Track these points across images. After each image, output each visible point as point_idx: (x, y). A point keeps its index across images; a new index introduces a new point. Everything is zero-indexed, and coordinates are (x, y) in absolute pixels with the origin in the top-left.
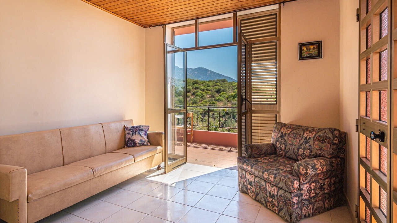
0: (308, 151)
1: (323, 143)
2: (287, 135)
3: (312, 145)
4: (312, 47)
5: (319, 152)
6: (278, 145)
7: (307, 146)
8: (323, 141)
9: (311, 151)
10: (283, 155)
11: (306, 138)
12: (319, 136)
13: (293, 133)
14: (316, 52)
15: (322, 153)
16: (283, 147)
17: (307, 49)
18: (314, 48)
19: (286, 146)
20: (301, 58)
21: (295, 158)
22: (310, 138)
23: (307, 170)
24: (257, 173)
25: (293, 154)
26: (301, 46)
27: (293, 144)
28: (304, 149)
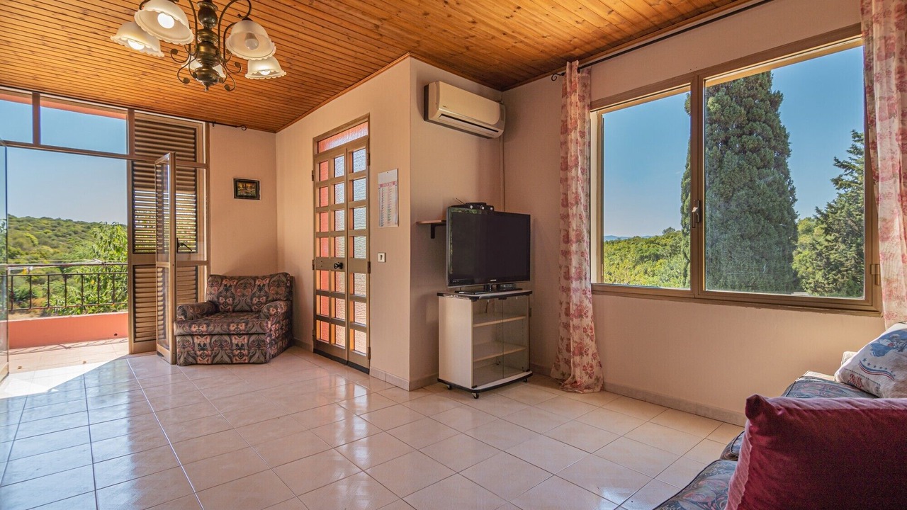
0: (264, 298)
1: (278, 287)
2: (233, 287)
3: (268, 291)
4: (249, 185)
5: (275, 296)
6: (222, 300)
7: (262, 293)
8: (278, 286)
9: (267, 297)
10: (231, 310)
11: (259, 286)
12: (274, 281)
13: (241, 284)
14: (253, 191)
15: (278, 297)
16: (230, 301)
17: (243, 187)
18: (251, 187)
19: (234, 299)
20: (237, 196)
21: (248, 309)
22: (264, 285)
23: (277, 310)
24: (218, 330)
25: (244, 305)
26: (237, 181)
27: (243, 295)
28: (259, 297)
